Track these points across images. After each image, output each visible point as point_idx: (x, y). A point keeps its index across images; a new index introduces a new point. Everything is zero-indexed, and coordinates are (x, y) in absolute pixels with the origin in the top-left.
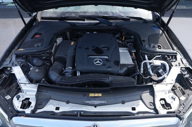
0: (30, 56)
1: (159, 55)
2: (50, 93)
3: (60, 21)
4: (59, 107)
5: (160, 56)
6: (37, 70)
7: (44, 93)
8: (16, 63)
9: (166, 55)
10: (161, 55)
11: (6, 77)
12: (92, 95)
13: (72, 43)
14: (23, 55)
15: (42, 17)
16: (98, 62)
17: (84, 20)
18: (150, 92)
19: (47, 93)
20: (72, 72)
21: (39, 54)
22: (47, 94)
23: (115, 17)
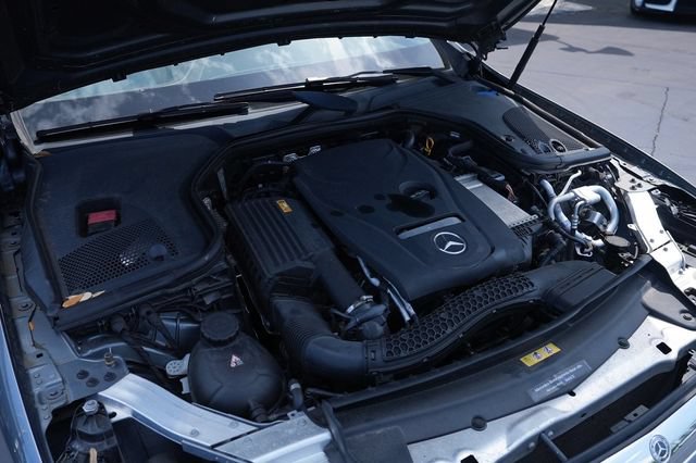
0: (148, 313)
1: (575, 171)
2: (391, 423)
3: (139, 134)
4: (471, 457)
5: (579, 173)
6: (234, 358)
7: (362, 435)
8: (97, 368)
9: (590, 165)
10: (579, 168)
11: (106, 451)
12: (530, 360)
13: (285, 206)
14: (110, 319)
15: (38, 133)
16: (450, 243)
17: (244, 112)
18: (653, 285)
19: (379, 426)
20: (386, 310)
21: (185, 290)
22: (379, 432)
23: (348, 78)
